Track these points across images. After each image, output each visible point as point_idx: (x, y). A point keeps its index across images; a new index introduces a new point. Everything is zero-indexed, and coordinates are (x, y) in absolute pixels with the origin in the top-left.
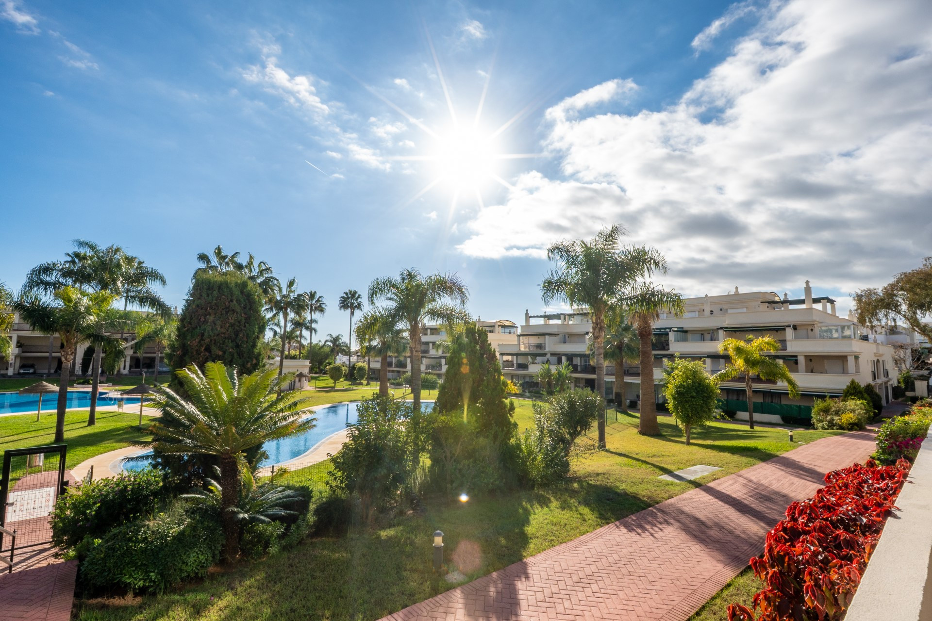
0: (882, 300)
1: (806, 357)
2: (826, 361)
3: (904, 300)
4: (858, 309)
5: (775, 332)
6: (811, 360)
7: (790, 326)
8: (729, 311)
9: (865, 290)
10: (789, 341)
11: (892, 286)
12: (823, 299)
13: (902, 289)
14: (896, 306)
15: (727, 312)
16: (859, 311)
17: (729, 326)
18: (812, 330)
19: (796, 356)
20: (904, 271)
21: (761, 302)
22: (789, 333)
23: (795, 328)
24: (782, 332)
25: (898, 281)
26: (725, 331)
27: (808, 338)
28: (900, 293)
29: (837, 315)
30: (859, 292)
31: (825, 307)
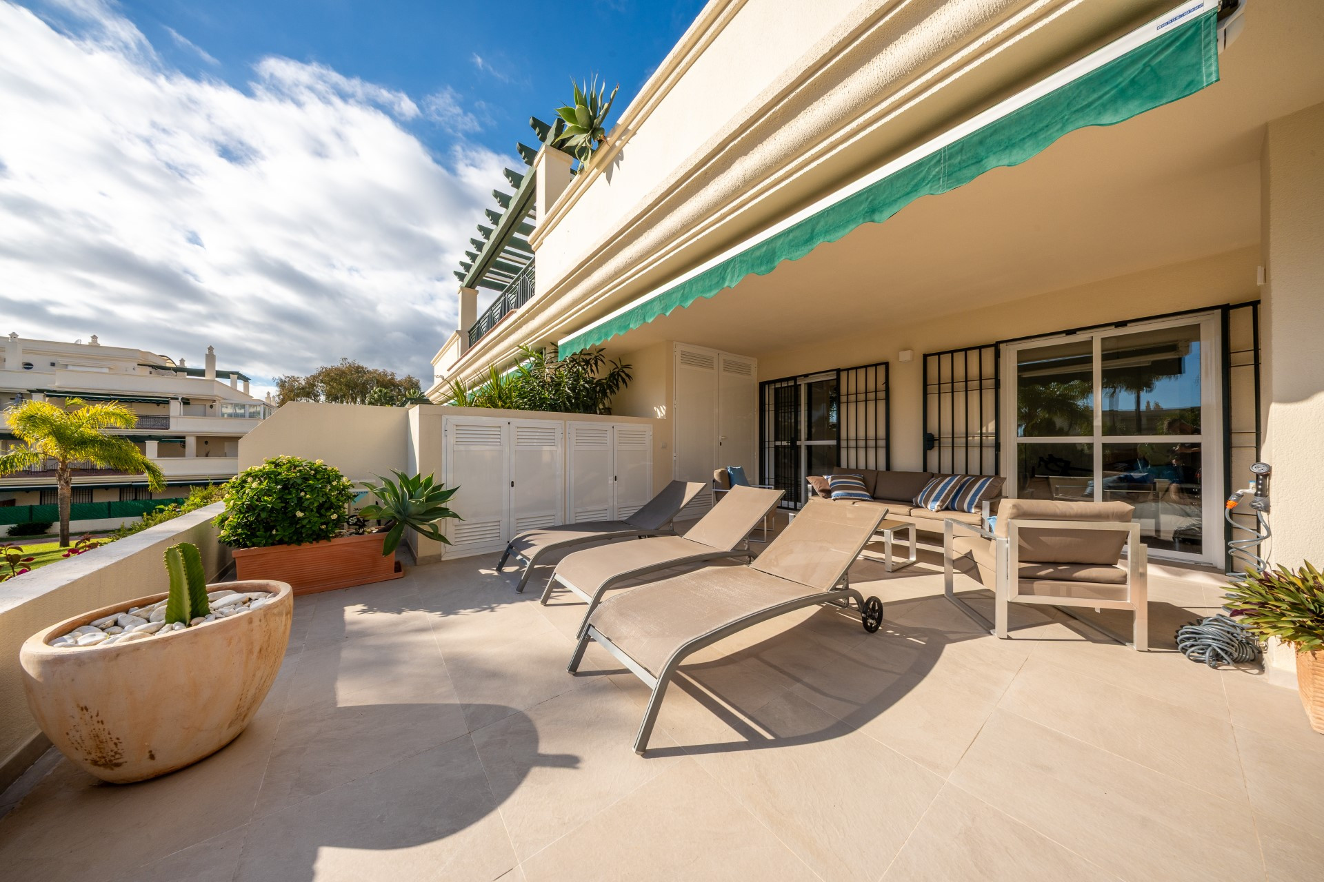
0: (303, 388)
1: (199, 438)
2: (226, 444)
3: (322, 391)
4: (281, 394)
5: (155, 405)
6: (206, 443)
7: (177, 399)
8: (70, 368)
9: (288, 377)
10: (174, 417)
11: (314, 377)
12: (233, 373)
13: (322, 382)
14: (316, 396)
15: (67, 368)
16: (281, 397)
17: (58, 390)
18: (211, 407)
19: (184, 437)
20: (325, 366)
21: (138, 365)
22: (175, 408)
23: (186, 402)
24: (166, 405)
25: (320, 374)
26: (48, 396)
27: (205, 416)
28: (320, 384)
29: (250, 394)
30: (283, 378)
31: (234, 384)
